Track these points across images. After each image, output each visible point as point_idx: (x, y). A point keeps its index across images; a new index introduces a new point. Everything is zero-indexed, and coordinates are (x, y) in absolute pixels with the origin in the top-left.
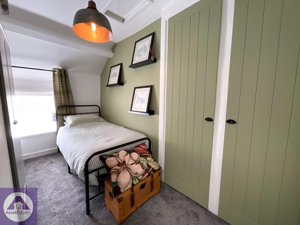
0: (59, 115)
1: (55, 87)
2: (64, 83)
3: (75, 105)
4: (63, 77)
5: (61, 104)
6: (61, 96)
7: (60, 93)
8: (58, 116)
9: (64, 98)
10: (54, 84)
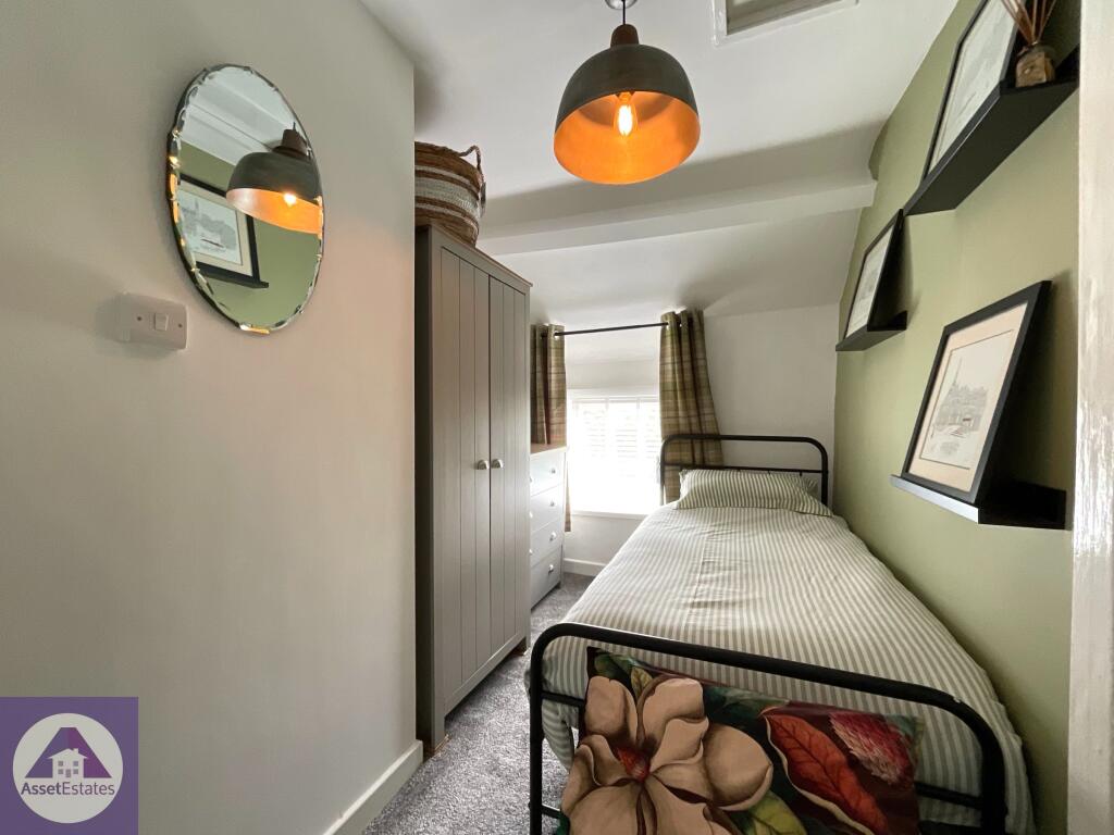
0: (669, 464)
1: (663, 373)
2: (686, 357)
3: (722, 433)
4: (685, 338)
5: (676, 429)
6: (676, 403)
7: (675, 391)
8: (667, 468)
9: (686, 408)
10: (663, 364)
